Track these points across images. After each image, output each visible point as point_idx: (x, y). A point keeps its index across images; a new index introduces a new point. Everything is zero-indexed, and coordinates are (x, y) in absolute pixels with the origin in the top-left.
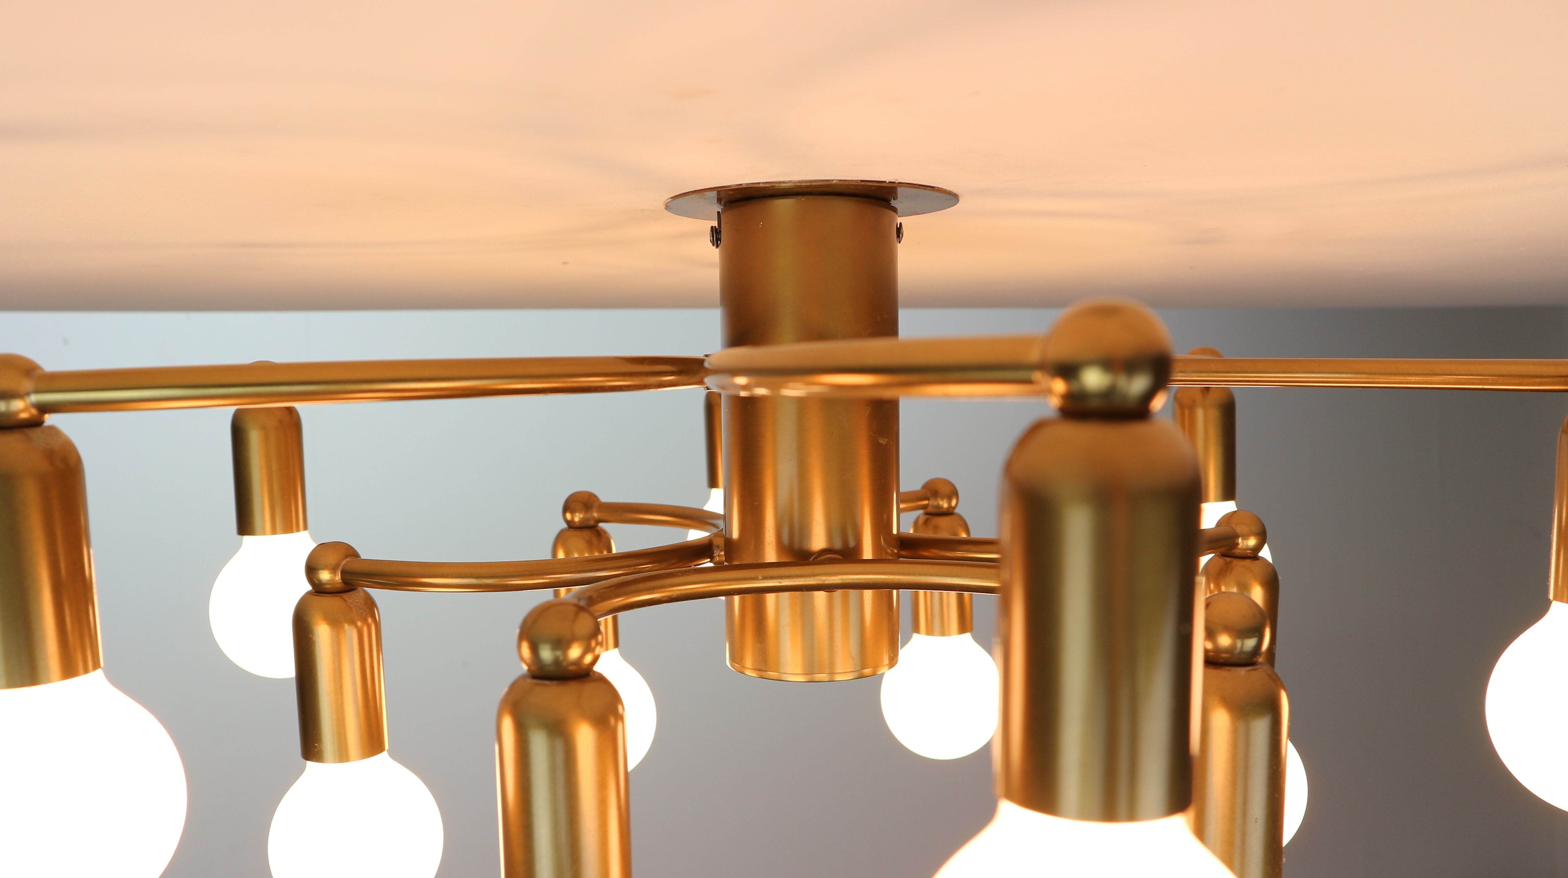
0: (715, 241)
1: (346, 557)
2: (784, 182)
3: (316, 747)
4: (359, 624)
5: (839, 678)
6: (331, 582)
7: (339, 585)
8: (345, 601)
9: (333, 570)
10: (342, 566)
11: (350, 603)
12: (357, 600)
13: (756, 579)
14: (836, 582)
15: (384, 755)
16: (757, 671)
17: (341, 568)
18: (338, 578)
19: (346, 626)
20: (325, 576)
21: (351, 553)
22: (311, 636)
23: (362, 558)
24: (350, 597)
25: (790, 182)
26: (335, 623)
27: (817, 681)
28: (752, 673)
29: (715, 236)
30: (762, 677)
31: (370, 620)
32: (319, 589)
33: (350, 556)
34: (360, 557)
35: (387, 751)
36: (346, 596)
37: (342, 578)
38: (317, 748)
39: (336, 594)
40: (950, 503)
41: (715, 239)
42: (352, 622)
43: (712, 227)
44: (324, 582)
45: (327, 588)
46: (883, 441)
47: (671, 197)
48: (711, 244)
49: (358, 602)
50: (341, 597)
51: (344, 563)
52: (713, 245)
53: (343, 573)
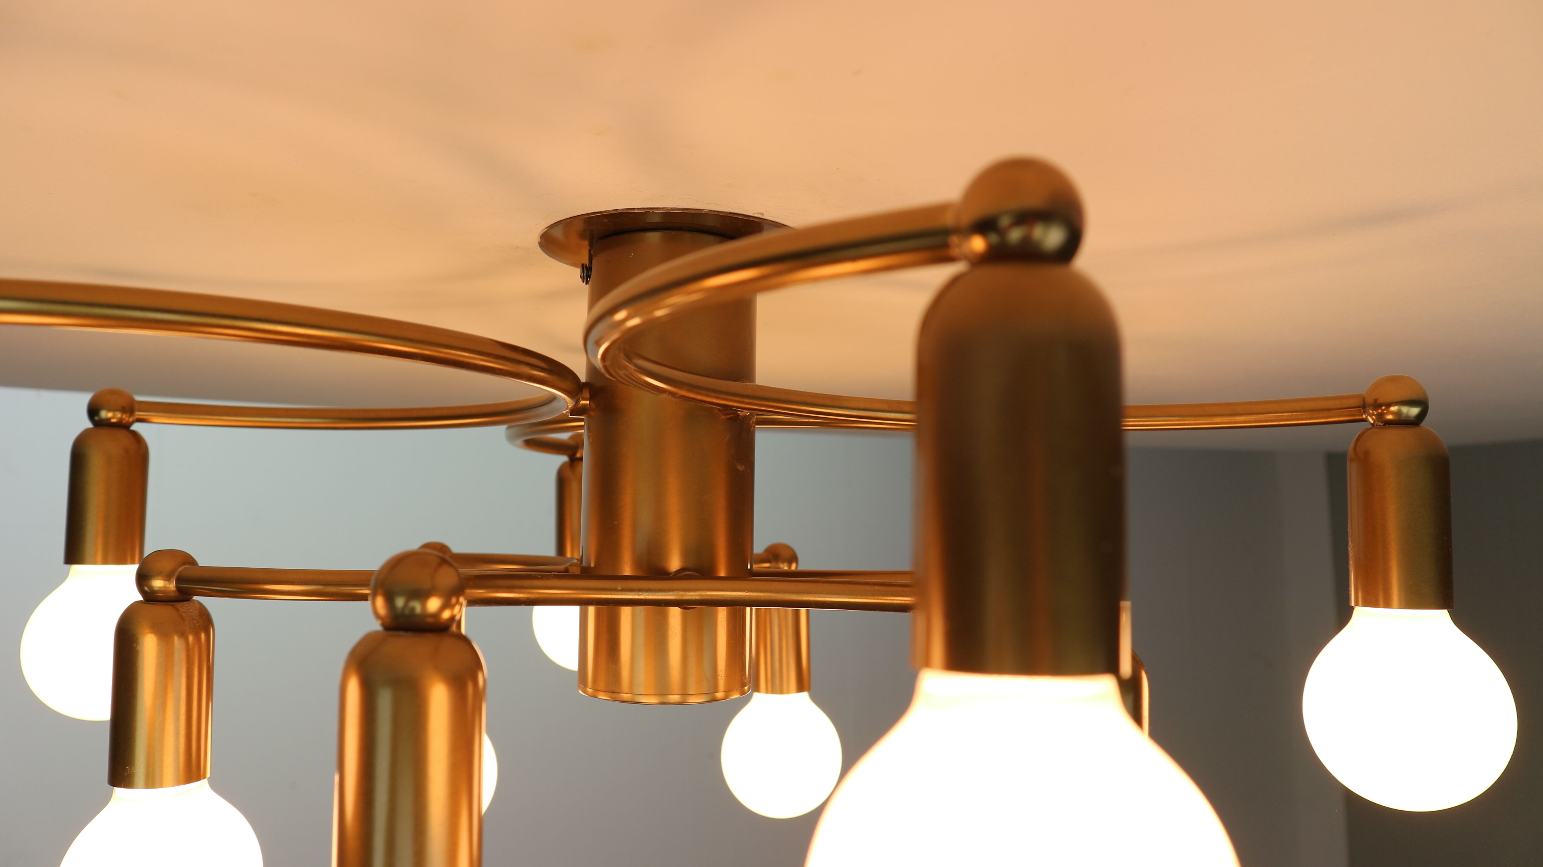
0: (585, 277)
1: (184, 564)
2: (657, 209)
3: (126, 770)
4: (191, 638)
5: (693, 700)
6: (163, 591)
7: (172, 594)
8: (178, 610)
9: (168, 578)
10: (178, 572)
11: (183, 612)
12: (191, 610)
13: (615, 590)
14: (694, 598)
15: (204, 784)
16: (609, 694)
17: (176, 574)
18: (172, 586)
19: (176, 639)
20: (158, 584)
21: (188, 560)
22: (135, 646)
23: (200, 565)
24: (183, 607)
25: (663, 208)
26: (163, 635)
27: (671, 702)
28: (605, 695)
29: (585, 272)
30: (614, 699)
31: (203, 636)
32: (150, 597)
33: (188, 563)
34: (197, 564)
35: (208, 779)
36: (179, 605)
37: (177, 587)
38: (127, 772)
39: (168, 603)
40: (790, 567)
41: (585, 274)
42: (183, 635)
43: (583, 264)
44: (156, 589)
45: (158, 596)
46: (740, 468)
47: (546, 227)
48: (581, 280)
49: (192, 612)
50: (173, 606)
51: (180, 569)
52: (583, 282)
53: (179, 580)
